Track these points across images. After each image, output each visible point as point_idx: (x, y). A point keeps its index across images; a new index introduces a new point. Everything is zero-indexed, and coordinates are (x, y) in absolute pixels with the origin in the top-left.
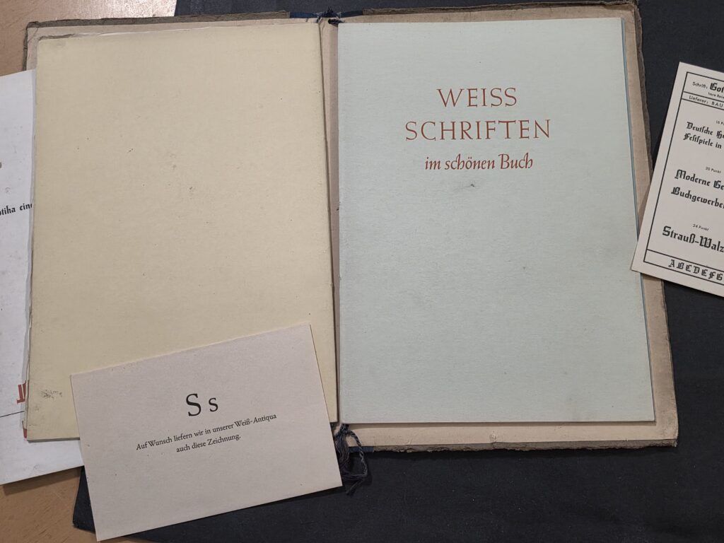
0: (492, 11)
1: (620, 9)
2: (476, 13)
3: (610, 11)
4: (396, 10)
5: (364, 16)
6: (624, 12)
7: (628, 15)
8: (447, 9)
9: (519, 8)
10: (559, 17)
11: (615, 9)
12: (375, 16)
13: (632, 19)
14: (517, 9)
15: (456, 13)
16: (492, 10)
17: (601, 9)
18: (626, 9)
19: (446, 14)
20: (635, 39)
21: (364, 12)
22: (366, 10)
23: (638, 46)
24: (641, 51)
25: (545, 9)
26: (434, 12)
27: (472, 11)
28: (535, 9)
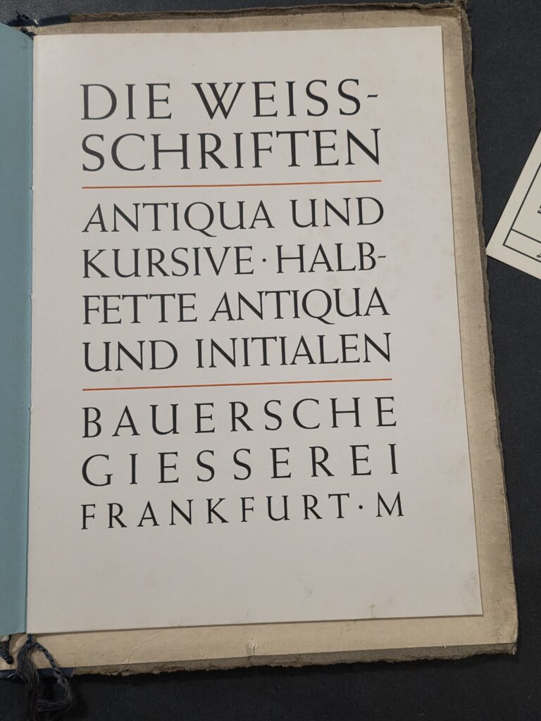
0: (260, 17)
1: (440, 15)
2: (236, 19)
3: (428, 17)
4: (119, 14)
5: (73, 24)
6: (447, 18)
7: (453, 23)
8: (194, 15)
9: (297, 13)
10: (355, 26)
11: (434, 14)
12: (89, 23)
13: (459, 30)
14: (294, 14)
15: (206, 20)
16: (259, 15)
17: (415, 15)
18: (450, 14)
19: (193, 21)
20: (462, 58)
21: (72, 18)
22: (75, 16)
23: (466, 68)
24: (470, 76)
25: (335, 14)
26: (174, 18)
27: (231, 17)
28: (321, 14)
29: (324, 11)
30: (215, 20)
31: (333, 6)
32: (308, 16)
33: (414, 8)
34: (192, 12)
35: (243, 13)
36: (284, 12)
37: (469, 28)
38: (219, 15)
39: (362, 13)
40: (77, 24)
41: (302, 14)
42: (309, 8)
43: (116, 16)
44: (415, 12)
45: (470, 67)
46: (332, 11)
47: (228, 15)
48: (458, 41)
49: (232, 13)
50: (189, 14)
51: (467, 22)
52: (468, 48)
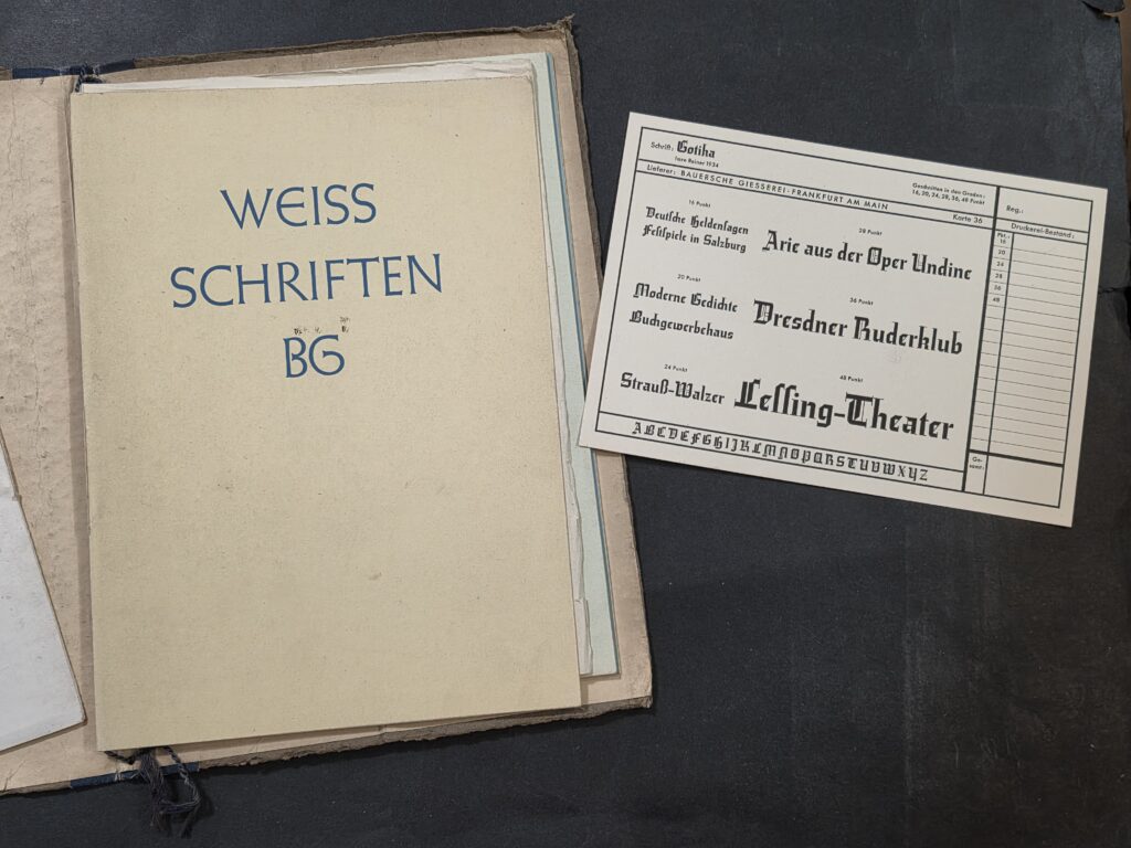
0: (347, 51)
1: (547, 37)
2: (321, 54)
3: (530, 41)
4: (189, 57)
5: (137, 70)
6: (552, 41)
7: (558, 45)
8: (273, 52)
9: (388, 44)
10: (454, 56)
11: (537, 37)
12: (156, 69)
13: (564, 52)
14: (385, 45)
15: (288, 57)
16: (346, 48)
17: (516, 38)
18: (554, 36)
19: (273, 59)
20: (570, 85)
21: (137, 64)
22: (140, 61)
23: (576, 95)
24: (580, 104)
25: (429, 43)
26: (251, 57)
27: (314, 52)
28: (413, 44)
29: (417, 41)
30: (297, 56)
31: (426, 35)
32: (399, 47)
33: (514, 31)
34: (270, 49)
35: (327, 48)
36: (372, 44)
37: (575, 51)
38: (301, 50)
39: (458, 40)
40: (142, 70)
41: (393, 45)
42: (400, 39)
43: (186, 59)
44: (516, 35)
45: (579, 94)
46: (426, 40)
47: (312, 50)
48: (564, 66)
49: (316, 47)
50: (267, 52)
51: (573, 44)
52: (576, 73)
